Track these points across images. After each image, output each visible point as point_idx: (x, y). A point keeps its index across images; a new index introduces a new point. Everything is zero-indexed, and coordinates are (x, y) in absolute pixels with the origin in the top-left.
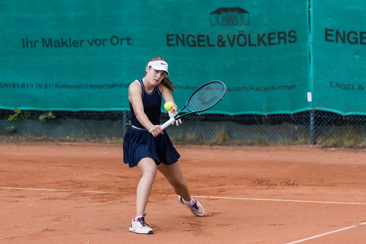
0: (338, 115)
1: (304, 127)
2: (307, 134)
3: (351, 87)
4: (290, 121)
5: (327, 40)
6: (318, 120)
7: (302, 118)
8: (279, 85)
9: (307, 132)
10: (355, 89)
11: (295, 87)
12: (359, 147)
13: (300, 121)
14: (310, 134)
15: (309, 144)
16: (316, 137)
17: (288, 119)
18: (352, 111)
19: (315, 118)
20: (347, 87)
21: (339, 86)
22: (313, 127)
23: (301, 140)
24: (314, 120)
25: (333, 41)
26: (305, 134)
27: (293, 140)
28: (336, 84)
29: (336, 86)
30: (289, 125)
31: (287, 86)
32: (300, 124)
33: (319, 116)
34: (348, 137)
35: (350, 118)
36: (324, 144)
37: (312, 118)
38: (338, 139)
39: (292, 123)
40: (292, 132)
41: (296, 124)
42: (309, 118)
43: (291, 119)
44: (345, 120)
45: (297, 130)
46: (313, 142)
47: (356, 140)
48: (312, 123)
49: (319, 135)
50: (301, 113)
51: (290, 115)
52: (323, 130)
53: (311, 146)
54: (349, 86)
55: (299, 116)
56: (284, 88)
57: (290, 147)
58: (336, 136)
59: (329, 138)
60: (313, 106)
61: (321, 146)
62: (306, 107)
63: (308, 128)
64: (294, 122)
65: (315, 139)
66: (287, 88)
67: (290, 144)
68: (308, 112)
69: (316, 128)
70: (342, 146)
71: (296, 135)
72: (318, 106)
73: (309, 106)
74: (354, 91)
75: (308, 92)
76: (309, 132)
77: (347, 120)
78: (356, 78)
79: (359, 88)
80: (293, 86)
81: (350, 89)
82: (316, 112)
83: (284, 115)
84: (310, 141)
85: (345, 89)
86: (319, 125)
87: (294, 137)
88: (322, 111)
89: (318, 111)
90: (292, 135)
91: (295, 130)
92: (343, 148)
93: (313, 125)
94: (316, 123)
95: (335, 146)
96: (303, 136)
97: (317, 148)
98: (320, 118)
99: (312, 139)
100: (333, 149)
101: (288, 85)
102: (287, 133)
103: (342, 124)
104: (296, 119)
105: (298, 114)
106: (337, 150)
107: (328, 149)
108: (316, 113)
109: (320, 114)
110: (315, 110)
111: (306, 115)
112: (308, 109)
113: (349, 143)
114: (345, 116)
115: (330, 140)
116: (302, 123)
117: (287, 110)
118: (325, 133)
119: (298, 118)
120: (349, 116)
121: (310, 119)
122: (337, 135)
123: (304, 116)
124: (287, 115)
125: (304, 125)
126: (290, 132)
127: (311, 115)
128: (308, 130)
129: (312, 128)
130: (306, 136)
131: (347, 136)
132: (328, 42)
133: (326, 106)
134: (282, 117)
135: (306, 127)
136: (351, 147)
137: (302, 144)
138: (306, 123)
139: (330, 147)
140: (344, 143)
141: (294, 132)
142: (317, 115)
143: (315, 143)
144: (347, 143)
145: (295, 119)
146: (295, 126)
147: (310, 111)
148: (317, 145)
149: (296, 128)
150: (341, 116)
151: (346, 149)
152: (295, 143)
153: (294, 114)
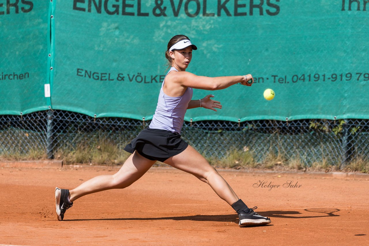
0: (87, 117)
1: (39, 133)
2: (41, 143)
3: (107, 77)
4: (18, 125)
5: (75, 8)
6: (59, 124)
7: (35, 122)
8: (5, 73)
9: (41, 141)
10: (113, 80)
11: (28, 76)
12: (113, 163)
13: (33, 125)
14: (46, 144)
15: (44, 159)
16: (55, 149)
17: (16, 122)
18: (107, 112)
19: (55, 120)
20: (101, 77)
21: (90, 75)
22: (51, 134)
23: (33, 153)
24: (53, 124)
25: (84, 10)
26: (40, 144)
27: (22, 152)
28: (86, 72)
29: (85, 76)
30: (17, 131)
31: (17, 75)
32: (32, 129)
33: (61, 118)
34: (100, 150)
35: (104, 122)
36: (65, 159)
37: (49, 122)
38: (86, 152)
39: (21, 128)
40: (21, 141)
41: (27, 129)
42: (46, 121)
43: (21, 123)
44: (96, 124)
45: (28, 138)
46: (50, 157)
47: (111, 153)
48: (49, 128)
49: (59, 145)
50: (34, 114)
51: (20, 116)
52: (65, 138)
53: (46, 162)
54: (103, 75)
55: (32, 118)
56: (11, 77)
57: (16, 163)
58: (82, 148)
59: (72, 150)
60: (51, 104)
61: (61, 161)
62: (41, 105)
63: (43, 136)
64: (24, 126)
65: (52, 151)
66: (16, 77)
67: (16, 159)
68: (45, 112)
69: (54, 135)
70: (91, 162)
71: (27, 145)
72: (59, 104)
73: (46, 104)
74: (111, 82)
75: (46, 83)
76: (45, 141)
77: (99, 125)
78: (114, 64)
79: (118, 79)
80: (25, 74)
81: (106, 80)
82: (57, 112)
83: (10, 116)
84: (45, 155)
85: (98, 79)
86: (59, 132)
87: (24, 148)
88: (64, 111)
89: (58, 111)
90: (22, 145)
91: (26, 138)
92: (91, 164)
93: (50, 130)
94: (55, 128)
95: (80, 162)
96: (36, 147)
97: (54, 164)
98: (61, 121)
99: (48, 151)
100: (78, 166)
101: (18, 73)
102: (13, 143)
103: (91, 130)
104: (28, 122)
105: (30, 115)
106: (83, 168)
107: (71, 165)
108: (55, 114)
109: (61, 115)
110: (54, 110)
111: (42, 117)
112: (45, 108)
113: (100, 158)
114: (96, 119)
115: (74, 154)
116: (36, 128)
117: (14, 109)
118: (68, 143)
119: (30, 121)
120: (102, 118)
121: (47, 123)
122: (84, 145)
123: (39, 119)
124: (15, 116)
125: (39, 131)
126: (18, 142)
127: (49, 116)
128: (44, 138)
129: (48, 136)
130: (40, 147)
131: (99, 147)
132: (77, 11)
133: (70, 104)
134: (8, 119)
135: (42, 135)
136: (103, 163)
137: (33, 159)
138: (41, 128)
139: (73, 163)
140: (94, 158)
141: (24, 142)
142: (58, 117)
143: (52, 158)
144: (97, 157)
145: (25, 122)
146: (25, 132)
147: (48, 110)
148: (55, 161)
149: (27, 135)
150: (91, 118)
151: (95, 166)
152: (25, 158)
153: (25, 116)
